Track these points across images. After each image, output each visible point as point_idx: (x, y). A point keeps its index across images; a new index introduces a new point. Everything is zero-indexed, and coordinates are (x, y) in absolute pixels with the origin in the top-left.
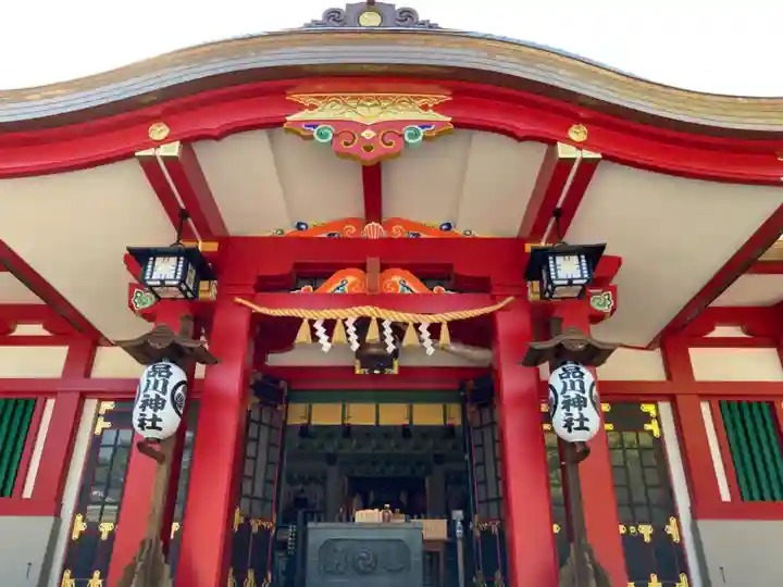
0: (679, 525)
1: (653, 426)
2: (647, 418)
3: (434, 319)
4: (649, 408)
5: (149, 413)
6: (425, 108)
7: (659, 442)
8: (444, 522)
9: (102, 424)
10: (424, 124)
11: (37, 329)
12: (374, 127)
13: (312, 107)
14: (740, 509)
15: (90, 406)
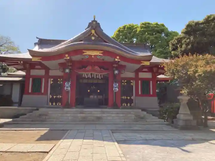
0: (133, 97)
1: (132, 84)
2: (131, 83)
3: (101, 74)
4: (132, 81)
5: (67, 88)
6: (100, 53)
7: (133, 86)
8: (102, 96)
9: (52, 82)
10: (100, 56)
11: (39, 67)
12: (94, 56)
13: (86, 53)
14: (141, 95)
15: (49, 80)
